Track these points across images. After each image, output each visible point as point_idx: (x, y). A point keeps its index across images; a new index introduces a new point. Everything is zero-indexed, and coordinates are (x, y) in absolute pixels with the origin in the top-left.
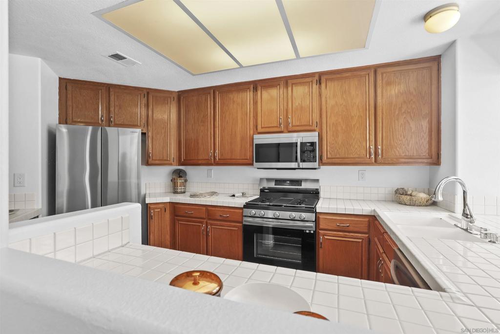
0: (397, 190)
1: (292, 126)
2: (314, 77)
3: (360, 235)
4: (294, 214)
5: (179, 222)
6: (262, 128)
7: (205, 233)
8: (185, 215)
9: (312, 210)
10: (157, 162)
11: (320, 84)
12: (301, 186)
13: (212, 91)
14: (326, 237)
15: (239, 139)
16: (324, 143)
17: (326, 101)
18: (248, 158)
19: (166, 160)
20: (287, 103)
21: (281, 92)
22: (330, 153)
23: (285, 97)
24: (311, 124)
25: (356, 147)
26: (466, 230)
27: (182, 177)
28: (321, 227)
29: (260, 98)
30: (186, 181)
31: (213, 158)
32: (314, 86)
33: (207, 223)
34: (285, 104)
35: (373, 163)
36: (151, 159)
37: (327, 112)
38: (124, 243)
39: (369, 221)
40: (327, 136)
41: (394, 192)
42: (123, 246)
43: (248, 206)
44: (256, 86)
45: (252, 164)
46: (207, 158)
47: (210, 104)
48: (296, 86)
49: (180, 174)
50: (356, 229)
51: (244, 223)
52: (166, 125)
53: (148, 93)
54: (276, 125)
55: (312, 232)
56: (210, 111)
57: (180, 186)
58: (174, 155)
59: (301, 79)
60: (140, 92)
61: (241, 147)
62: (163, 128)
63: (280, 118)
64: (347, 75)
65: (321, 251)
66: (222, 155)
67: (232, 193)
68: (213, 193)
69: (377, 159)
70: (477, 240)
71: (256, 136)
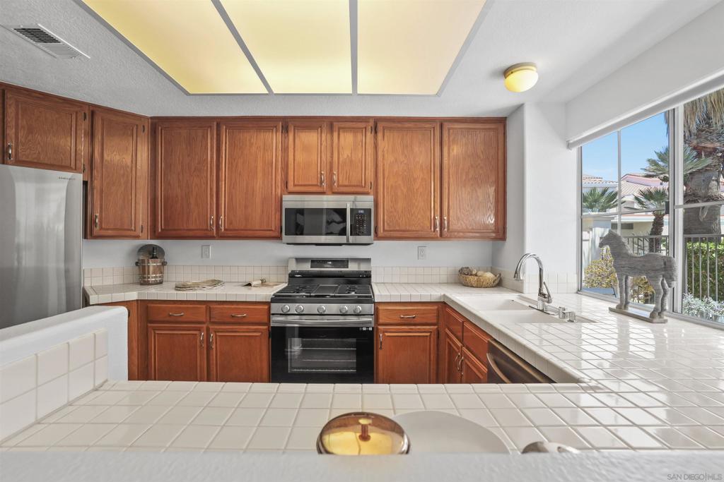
0: (462, 269)
1: (338, 186)
2: (368, 122)
3: (428, 327)
4: (347, 307)
5: (157, 332)
6: (295, 185)
7: (204, 345)
8: (168, 319)
9: (369, 299)
10: (110, 233)
11: (376, 132)
12: (348, 267)
13: (215, 123)
14: (387, 334)
15: (258, 200)
16: (381, 210)
17: (383, 156)
18: (273, 229)
19: (128, 230)
20: (332, 154)
21: (324, 138)
22: (388, 224)
23: (328, 146)
24: (363, 185)
25: (419, 216)
26: (542, 311)
27: (156, 258)
28: (381, 321)
29: (292, 143)
30: (164, 264)
31: (214, 228)
32: (369, 134)
33: (208, 330)
34: (329, 155)
35: (437, 237)
36: (98, 228)
37: (384, 170)
38: (98, 382)
39: (438, 310)
40: (384, 202)
41: (457, 272)
42: (96, 390)
43: (278, 298)
44: (287, 124)
45: (279, 238)
46: (205, 228)
47: (210, 143)
48: (344, 132)
49: (153, 252)
50: (424, 321)
51: (272, 325)
52: (129, 170)
53: (93, 113)
54: (315, 183)
55: (371, 329)
56: (210, 155)
57: (154, 273)
58: (143, 221)
59: (351, 123)
60: (77, 109)
61: (263, 212)
62: (124, 175)
63: (321, 174)
64: (410, 125)
65: (381, 353)
66: (231, 223)
67: (248, 281)
68: (215, 283)
69: (442, 232)
70: (556, 321)
71: (286, 197)
